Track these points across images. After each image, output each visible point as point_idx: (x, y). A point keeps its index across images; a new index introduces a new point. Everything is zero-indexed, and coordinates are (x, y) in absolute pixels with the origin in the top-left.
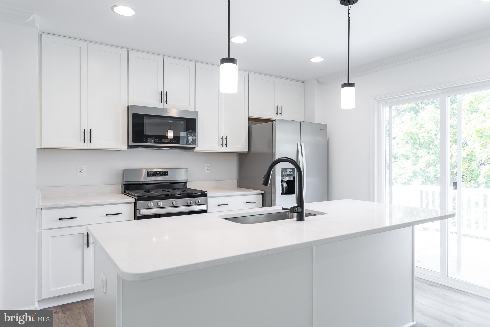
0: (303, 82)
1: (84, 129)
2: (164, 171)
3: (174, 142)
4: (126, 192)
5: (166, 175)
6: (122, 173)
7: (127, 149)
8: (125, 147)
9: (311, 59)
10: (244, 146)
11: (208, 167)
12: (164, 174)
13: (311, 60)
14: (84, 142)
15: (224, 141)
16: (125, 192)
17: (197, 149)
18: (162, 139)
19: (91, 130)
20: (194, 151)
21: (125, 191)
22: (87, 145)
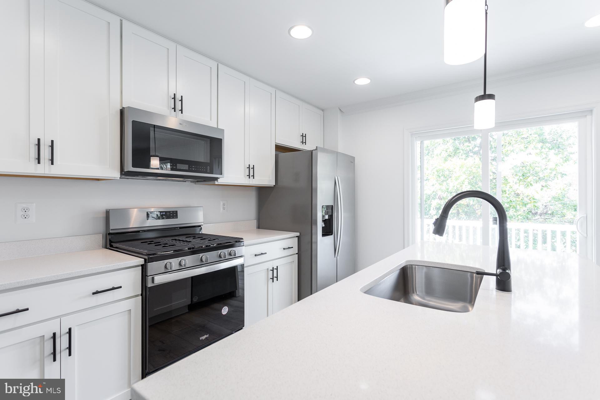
0: (323, 110)
1: (39, 140)
2: (171, 211)
3: (193, 169)
4: (115, 246)
5: (175, 217)
6: (105, 216)
7: (119, 179)
8: (117, 175)
9: (355, 80)
10: (271, 179)
11: (224, 205)
12: (171, 215)
13: (356, 82)
14: (39, 163)
15: (251, 171)
16: (111, 246)
17: (221, 181)
18: (178, 165)
19: (52, 141)
20: (216, 183)
21: (112, 244)
22: (44, 169)
